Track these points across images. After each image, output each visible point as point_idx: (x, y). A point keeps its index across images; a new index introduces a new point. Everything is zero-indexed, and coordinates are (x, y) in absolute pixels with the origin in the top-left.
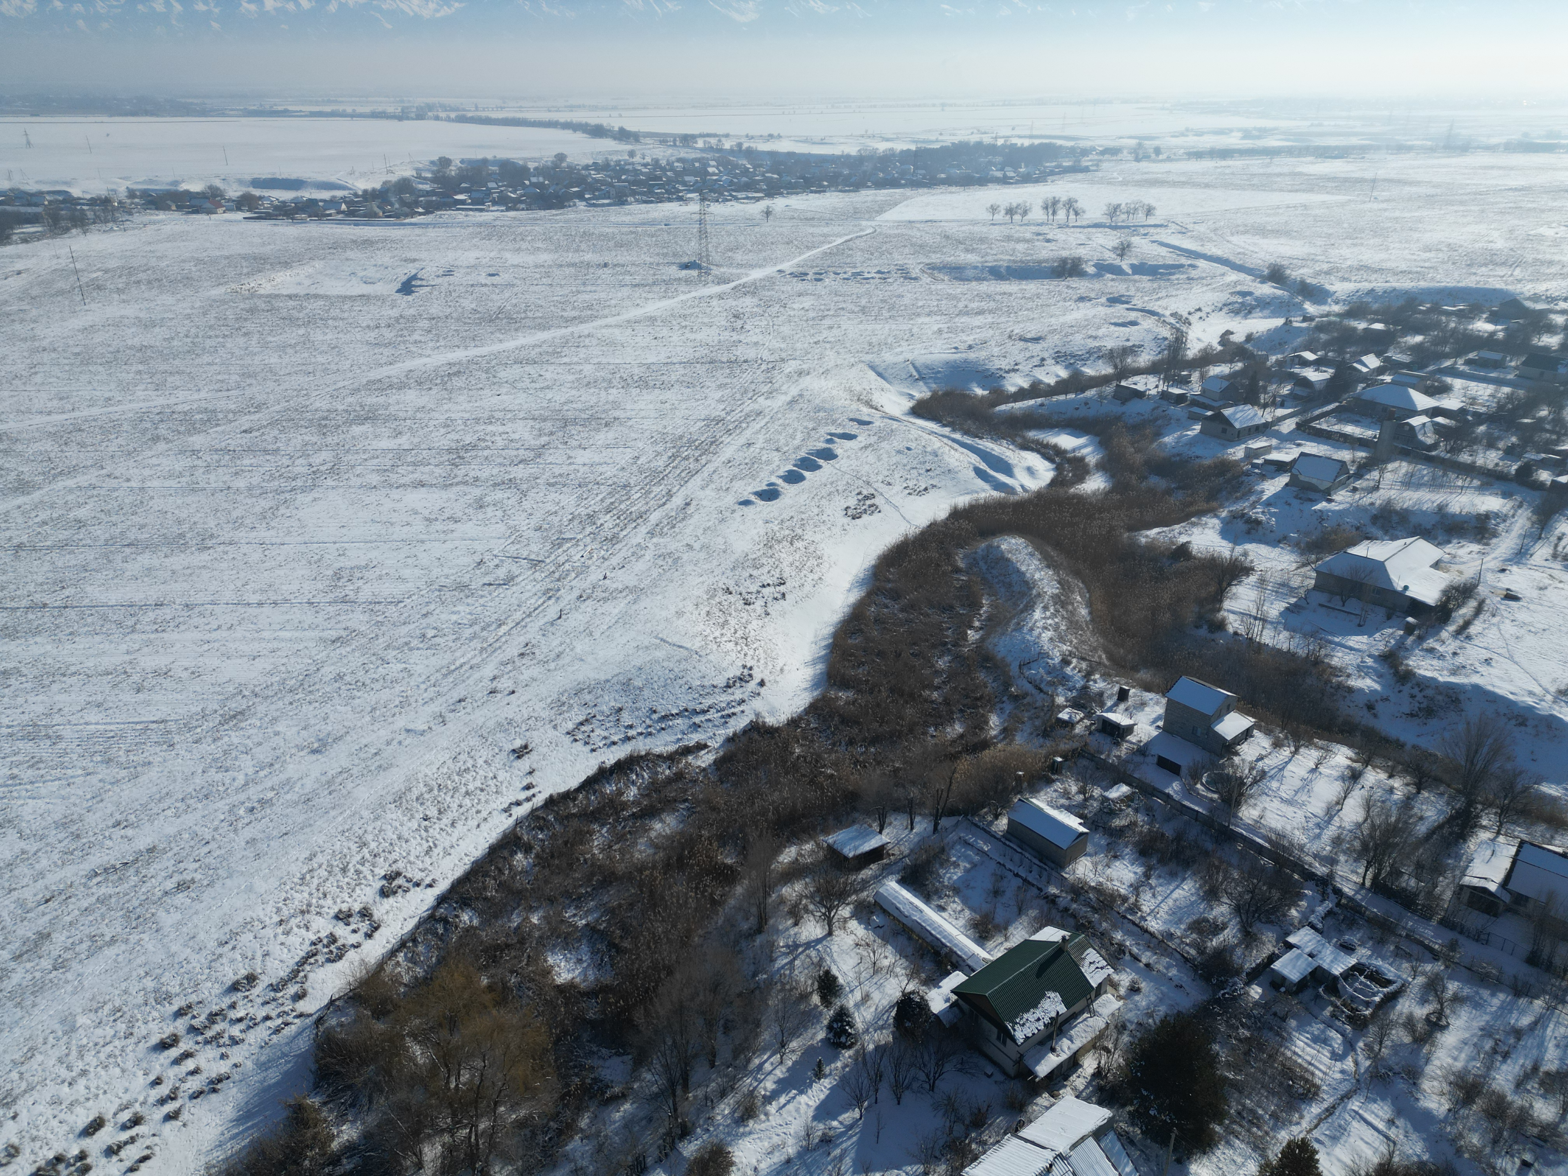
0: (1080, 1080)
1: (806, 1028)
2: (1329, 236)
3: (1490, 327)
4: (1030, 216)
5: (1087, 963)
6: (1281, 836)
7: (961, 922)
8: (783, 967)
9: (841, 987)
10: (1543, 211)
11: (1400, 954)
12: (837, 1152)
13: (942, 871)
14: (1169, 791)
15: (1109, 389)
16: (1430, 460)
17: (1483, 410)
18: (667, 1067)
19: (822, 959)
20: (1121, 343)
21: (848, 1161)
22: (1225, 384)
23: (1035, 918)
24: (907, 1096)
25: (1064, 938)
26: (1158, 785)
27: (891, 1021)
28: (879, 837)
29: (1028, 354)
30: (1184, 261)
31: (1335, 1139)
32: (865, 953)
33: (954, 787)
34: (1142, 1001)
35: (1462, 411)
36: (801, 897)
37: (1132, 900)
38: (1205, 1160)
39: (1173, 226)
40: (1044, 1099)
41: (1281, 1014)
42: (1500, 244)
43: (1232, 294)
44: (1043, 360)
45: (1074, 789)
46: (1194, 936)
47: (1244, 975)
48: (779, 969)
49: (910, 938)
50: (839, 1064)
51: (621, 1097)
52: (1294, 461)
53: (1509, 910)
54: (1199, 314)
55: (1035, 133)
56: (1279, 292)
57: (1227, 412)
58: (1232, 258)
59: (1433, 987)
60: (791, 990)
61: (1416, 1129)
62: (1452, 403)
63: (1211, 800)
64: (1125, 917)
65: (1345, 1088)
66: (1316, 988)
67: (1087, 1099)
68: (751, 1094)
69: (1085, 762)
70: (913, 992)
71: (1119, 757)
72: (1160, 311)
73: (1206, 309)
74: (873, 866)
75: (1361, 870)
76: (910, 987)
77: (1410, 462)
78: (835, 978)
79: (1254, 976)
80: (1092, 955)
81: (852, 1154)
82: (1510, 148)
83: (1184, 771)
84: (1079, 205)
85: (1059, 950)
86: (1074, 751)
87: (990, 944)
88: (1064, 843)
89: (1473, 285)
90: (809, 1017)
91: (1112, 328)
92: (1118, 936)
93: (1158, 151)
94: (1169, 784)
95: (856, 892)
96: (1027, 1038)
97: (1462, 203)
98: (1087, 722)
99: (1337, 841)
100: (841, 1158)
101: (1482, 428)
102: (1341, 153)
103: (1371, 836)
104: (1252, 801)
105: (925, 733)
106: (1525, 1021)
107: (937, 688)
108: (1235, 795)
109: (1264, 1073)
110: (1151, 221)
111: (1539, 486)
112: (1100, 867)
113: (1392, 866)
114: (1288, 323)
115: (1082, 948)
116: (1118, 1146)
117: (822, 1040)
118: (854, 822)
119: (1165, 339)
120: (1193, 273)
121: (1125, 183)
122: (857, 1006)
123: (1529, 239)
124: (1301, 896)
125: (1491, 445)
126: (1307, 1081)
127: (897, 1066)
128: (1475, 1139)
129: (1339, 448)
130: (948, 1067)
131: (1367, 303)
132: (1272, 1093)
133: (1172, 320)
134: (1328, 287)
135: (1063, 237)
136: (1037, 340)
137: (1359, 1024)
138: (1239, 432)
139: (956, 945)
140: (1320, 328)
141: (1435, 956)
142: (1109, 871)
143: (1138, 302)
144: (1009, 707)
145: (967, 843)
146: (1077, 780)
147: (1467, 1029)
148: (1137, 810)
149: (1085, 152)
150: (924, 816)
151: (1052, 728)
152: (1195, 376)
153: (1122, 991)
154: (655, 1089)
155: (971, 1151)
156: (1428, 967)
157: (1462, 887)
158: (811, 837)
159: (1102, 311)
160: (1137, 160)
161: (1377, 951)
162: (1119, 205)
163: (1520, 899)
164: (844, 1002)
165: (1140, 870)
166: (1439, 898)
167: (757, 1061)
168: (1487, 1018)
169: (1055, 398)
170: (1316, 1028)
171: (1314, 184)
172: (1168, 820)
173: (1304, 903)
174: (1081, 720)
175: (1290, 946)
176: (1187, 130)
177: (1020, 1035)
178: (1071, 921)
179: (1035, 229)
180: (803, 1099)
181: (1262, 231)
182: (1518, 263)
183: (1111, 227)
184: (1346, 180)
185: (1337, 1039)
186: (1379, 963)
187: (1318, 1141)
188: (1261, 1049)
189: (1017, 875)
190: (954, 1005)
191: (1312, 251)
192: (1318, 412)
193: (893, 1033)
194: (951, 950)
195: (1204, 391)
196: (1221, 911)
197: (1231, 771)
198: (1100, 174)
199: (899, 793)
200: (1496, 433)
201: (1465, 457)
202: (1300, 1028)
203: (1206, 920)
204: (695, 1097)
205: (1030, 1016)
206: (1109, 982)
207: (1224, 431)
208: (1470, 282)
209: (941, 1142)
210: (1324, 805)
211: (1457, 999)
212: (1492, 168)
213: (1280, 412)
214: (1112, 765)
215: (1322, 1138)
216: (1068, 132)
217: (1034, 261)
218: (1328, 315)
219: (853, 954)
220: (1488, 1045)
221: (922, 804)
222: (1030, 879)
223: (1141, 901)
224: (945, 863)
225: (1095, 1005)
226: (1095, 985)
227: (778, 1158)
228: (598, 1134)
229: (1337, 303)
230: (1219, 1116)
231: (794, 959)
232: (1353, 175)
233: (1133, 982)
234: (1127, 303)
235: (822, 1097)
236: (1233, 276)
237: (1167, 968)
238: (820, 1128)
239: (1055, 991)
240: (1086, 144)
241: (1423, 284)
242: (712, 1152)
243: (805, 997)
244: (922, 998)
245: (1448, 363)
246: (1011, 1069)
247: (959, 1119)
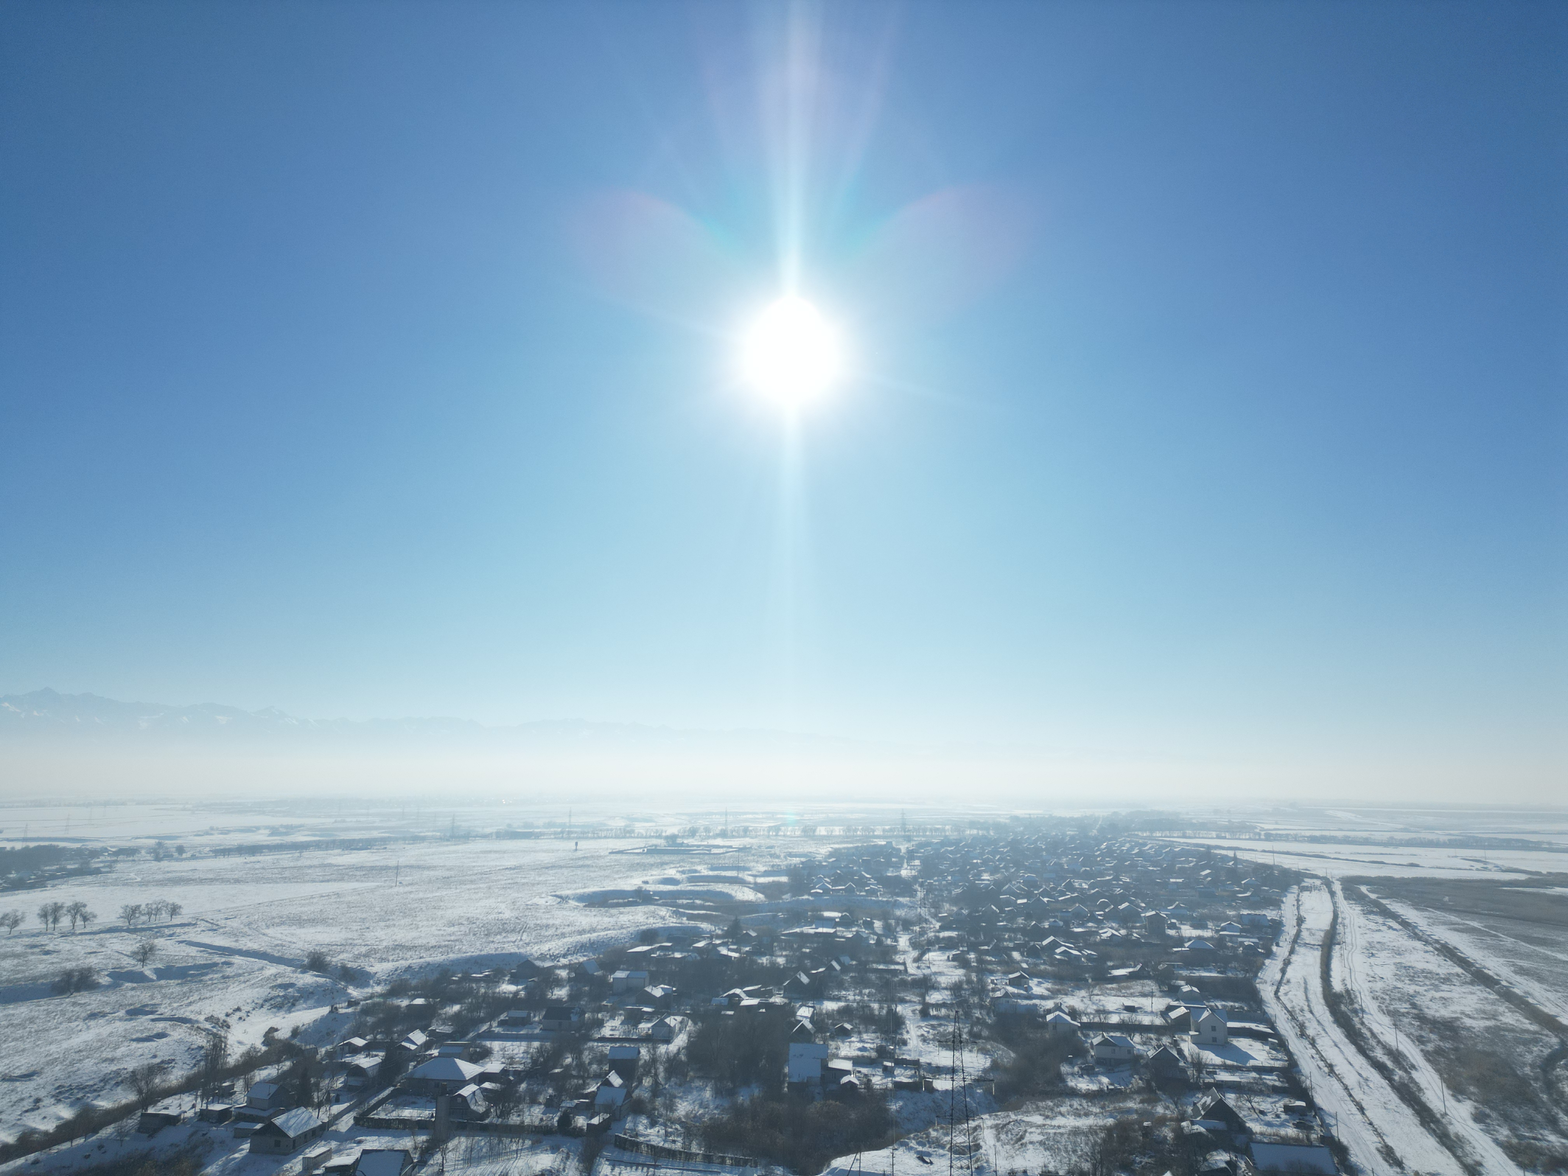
2: (363, 920)
3: (512, 988)
4: (22, 927)
10: (533, 885)
15: (132, 1122)
16: (485, 1130)
17: (520, 1067)
20: (146, 1062)
22: (274, 1088)
29: (14, 1098)
30: (217, 959)
35: (504, 1072)
39: (203, 924)
42: (507, 914)
43: (272, 988)
44: (38, 1100)
52: (357, 1162)
54: (238, 1014)
55: (30, 835)
56: (321, 980)
57: (279, 1121)
58: (269, 951)
62: (494, 1066)
72: (192, 1016)
73: (245, 1008)
77: (467, 1136)
82: (500, 836)
84: (88, 909)
89: (493, 952)
91: (134, 1045)
93: (181, 850)
97: (472, 882)
101: (523, 1086)
102: (366, 845)
110: (177, 920)
111: (577, 1133)
114: (334, 1010)
119: (202, 1047)
120: (229, 971)
121: (144, 883)
123: (528, 908)
125: (534, 1102)
129: (400, 1136)
131: (406, 980)
133: (208, 1026)
134: (368, 969)
135: (68, 947)
136: (28, 1076)
138: (294, 1140)
140: (366, 1011)
143: (165, 1010)
149: (95, 853)
152: (239, 1085)
159: (120, 1027)
160: (158, 859)
162: (138, 907)
169: (55, 1150)
171: (344, 874)
176: (212, 829)
179: (27, 941)
181: (299, 921)
182: (524, 929)
183: (128, 931)
184: (372, 868)
191: (350, 935)
192: (373, 1102)
195: (250, 1101)
198: (114, 876)
200: (536, 1088)
201: (514, 1119)
207: (277, 1144)
208: (490, 950)
212: (490, 852)
213: (336, 1109)
216: (72, 834)
217: (26, 979)
218: (371, 997)
229: (379, 984)
232: (378, 864)
234: (152, 1013)
236: (272, 970)
240: (98, 845)
241: (452, 956)
245: (485, 1027)
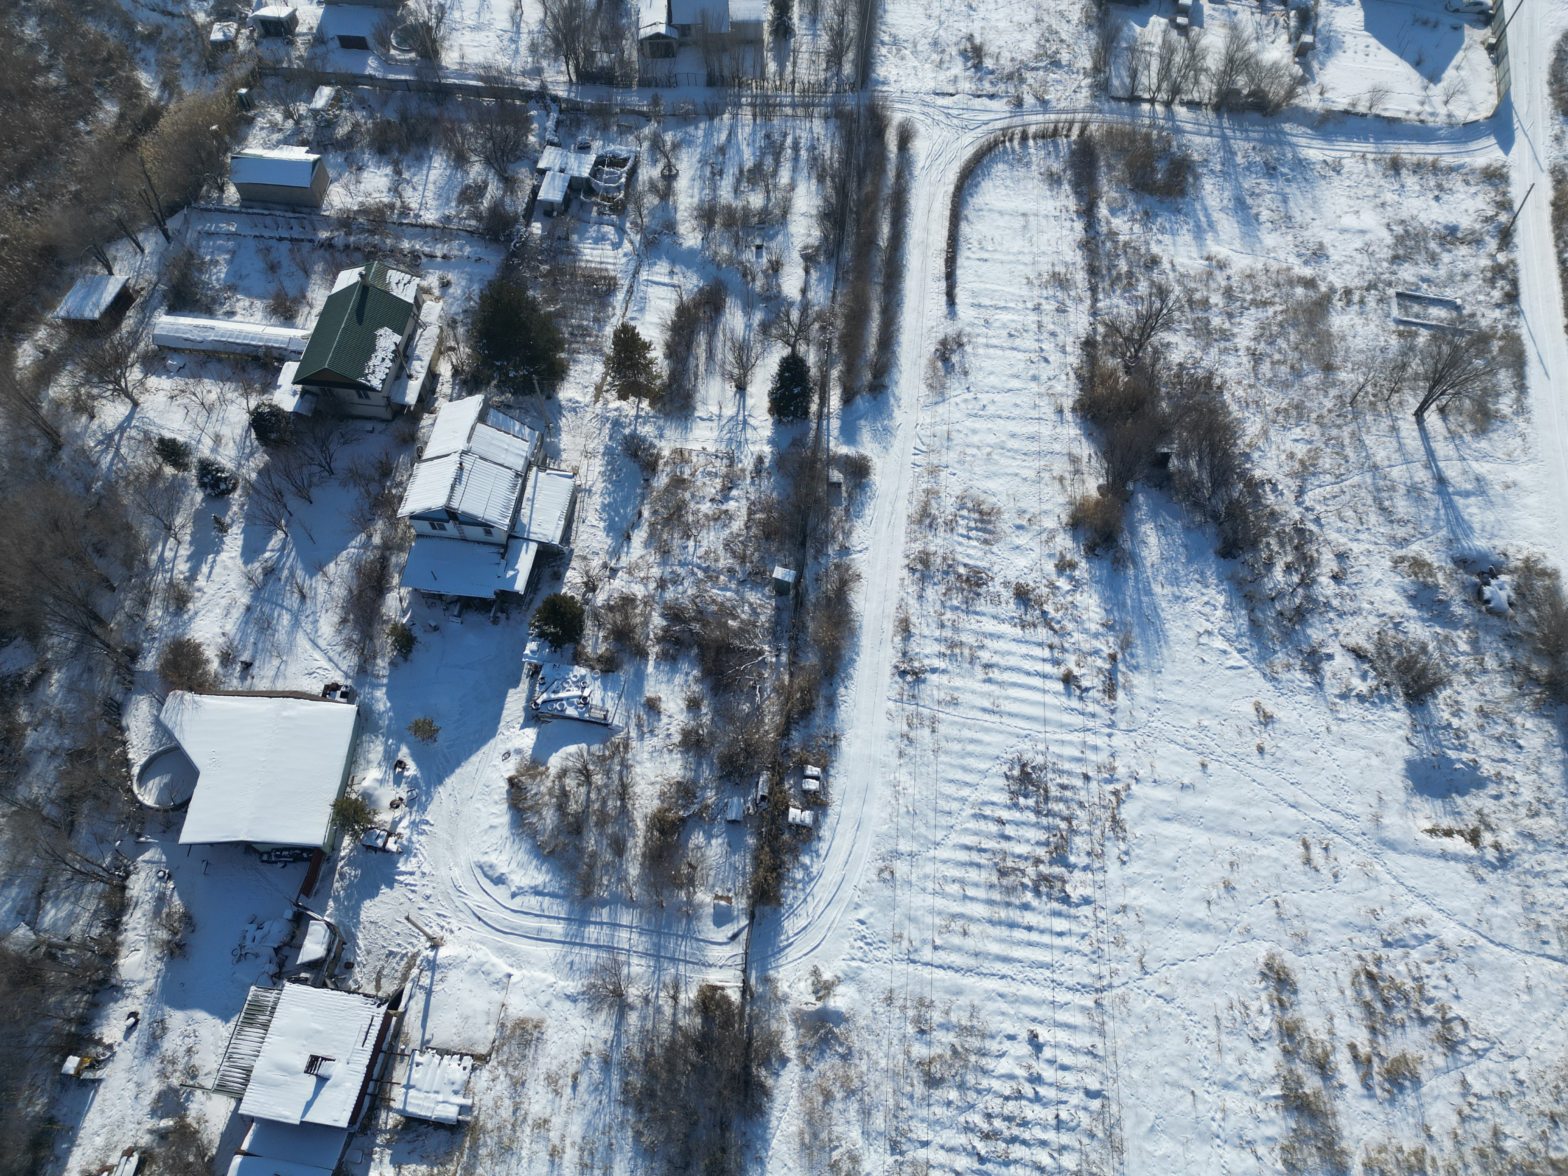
0: (445, 386)
1: (180, 500)
5: (393, 285)
6: (487, 68)
7: (259, 315)
8: (112, 464)
9: (186, 445)
11: (625, 130)
12: (286, 573)
13: (205, 277)
14: (369, 71)
18: (68, 622)
19: (146, 433)
21: (300, 573)
23: (324, 271)
24: (314, 493)
25: (361, 275)
26: (356, 71)
27: (256, 443)
28: (112, 279)
31: (642, 310)
32: (186, 401)
33: (155, 180)
34: (456, 290)
36: (76, 388)
37: (398, 204)
38: (566, 384)
40: (426, 420)
41: (563, 236)
45: (279, 117)
46: (467, 207)
47: (521, 220)
48: (109, 468)
49: (220, 360)
50: (235, 508)
51: (44, 673)
53: (681, 45)
59: (656, 145)
60: (137, 478)
61: (688, 268)
63: (411, 61)
64: (401, 224)
65: (631, 267)
66: (577, 198)
67: (459, 397)
68: (171, 585)
69: (270, 81)
70: (258, 407)
71: (300, 57)
74: (130, 313)
75: (564, 68)
76: (253, 404)
78: (173, 441)
79: (529, 216)
80: (394, 276)
81: (300, 565)
83: (371, 42)
85: (364, 288)
86: (252, 72)
87: (300, 320)
88: (304, 181)
90: (176, 489)
92: (406, 245)
94: (365, 65)
95: (131, 349)
96: (383, 381)
98: (245, 32)
99: (533, 48)
100: (292, 574)
103: (557, 28)
104: (446, 44)
105: (77, 133)
106: (723, 137)
107: (49, 68)
108: (429, 44)
109: (574, 291)
112: (352, 187)
113: (584, 50)
115: (382, 274)
116: (501, 415)
117: (203, 500)
118: (72, 280)
122: (214, 450)
124: (529, 120)
126: (605, 278)
127: (288, 475)
128: (725, 250)
130: (333, 447)
132: (587, 303)
137: (619, 209)
139: (268, 340)
141: (647, 117)
142: (362, 187)
144: (150, 54)
145: (210, 235)
146: (276, 105)
147: (691, 166)
148: (351, 109)
150: (145, 229)
151: (213, 56)
153: (437, 292)
154: (70, 645)
155: (394, 496)
156: (647, 131)
157: (641, 42)
158: (38, 322)
161: (607, 140)
163: (684, 30)
164: (199, 455)
165: (389, 170)
166: (630, 62)
167: (154, 558)
168: (699, 150)
170: (592, 231)
172: (384, 104)
173: (535, 126)
174: (238, 31)
175: (542, 172)
177: (376, 382)
178: (358, 255)
180: (223, 556)
185: (609, 230)
186: (612, 147)
187: (632, 319)
188: (563, 273)
189: (281, 239)
190: (303, 394)
193: (265, 452)
194: (267, 347)
196: (476, 171)
197: (412, 19)
199: (99, 219)
202: (582, 239)
203: (468, 187)
204: (119, 624)
205: (374, 361)
206: (422, 291)
209: (367, 506)
210: (506, 16)
211: (676, 146)
214: (299, 70)
215: (634, 315)
219: (174, 409)
220: (708, 171)
221: (134, 218)
222: (295, 236)
223: (407, 200)
224: (202, 267)
225: (423, 318)
226: (411, 301)
227: (237, 613)
228: (47, 715)
230: (559, 345)
231: (117, 450)
233: (441, 279)
235: (240, 543)
237: (461, 250)
238: (257, 567)
239: (382, 327)
242: (172, 651)
243: (156, 475)
244: (270, 406)
246: (388, 415)
247: (370, 480)
